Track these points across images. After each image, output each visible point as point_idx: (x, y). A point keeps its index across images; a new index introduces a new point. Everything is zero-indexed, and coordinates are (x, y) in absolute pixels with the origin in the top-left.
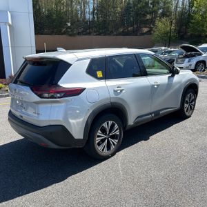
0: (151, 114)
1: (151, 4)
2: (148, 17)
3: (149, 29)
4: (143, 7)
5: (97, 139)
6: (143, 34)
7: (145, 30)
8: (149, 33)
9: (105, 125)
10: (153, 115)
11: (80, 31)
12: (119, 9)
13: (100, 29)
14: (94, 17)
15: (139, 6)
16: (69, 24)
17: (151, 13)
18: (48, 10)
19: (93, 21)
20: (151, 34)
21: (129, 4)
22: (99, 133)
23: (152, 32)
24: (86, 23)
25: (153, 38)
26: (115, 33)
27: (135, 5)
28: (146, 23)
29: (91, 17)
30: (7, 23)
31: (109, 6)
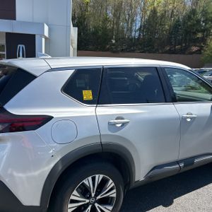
0: (177, 162)
1: (203, 22)
2: (200, 35)
3: (198, 48)
4: (194, 25)
5: (70, 205)
6: (192, 53)
7: (195, 49)
8: (199, 52)
9: (88, 181)
10: (182, 165)
11: (124, 48)
12: (167, 26)
13: (144, 47)
14: (140, 35)
15: (189, 23)
16: (114, 41)
17: (203, 31)
18: (95, 27)
19: (139, 38)
20: (201, 53)
21: (178, 21)
22: (75, 195)
23: (202, 51)
24: (131, 40)
25: (202, 58)
26: (160, 51)
27: (184, 23)
28: (196, 41)
29: (137, 34)
30: (42, 35)
31: (156, 23)
